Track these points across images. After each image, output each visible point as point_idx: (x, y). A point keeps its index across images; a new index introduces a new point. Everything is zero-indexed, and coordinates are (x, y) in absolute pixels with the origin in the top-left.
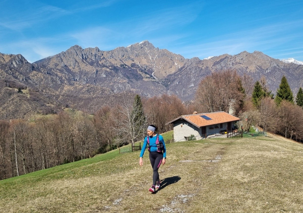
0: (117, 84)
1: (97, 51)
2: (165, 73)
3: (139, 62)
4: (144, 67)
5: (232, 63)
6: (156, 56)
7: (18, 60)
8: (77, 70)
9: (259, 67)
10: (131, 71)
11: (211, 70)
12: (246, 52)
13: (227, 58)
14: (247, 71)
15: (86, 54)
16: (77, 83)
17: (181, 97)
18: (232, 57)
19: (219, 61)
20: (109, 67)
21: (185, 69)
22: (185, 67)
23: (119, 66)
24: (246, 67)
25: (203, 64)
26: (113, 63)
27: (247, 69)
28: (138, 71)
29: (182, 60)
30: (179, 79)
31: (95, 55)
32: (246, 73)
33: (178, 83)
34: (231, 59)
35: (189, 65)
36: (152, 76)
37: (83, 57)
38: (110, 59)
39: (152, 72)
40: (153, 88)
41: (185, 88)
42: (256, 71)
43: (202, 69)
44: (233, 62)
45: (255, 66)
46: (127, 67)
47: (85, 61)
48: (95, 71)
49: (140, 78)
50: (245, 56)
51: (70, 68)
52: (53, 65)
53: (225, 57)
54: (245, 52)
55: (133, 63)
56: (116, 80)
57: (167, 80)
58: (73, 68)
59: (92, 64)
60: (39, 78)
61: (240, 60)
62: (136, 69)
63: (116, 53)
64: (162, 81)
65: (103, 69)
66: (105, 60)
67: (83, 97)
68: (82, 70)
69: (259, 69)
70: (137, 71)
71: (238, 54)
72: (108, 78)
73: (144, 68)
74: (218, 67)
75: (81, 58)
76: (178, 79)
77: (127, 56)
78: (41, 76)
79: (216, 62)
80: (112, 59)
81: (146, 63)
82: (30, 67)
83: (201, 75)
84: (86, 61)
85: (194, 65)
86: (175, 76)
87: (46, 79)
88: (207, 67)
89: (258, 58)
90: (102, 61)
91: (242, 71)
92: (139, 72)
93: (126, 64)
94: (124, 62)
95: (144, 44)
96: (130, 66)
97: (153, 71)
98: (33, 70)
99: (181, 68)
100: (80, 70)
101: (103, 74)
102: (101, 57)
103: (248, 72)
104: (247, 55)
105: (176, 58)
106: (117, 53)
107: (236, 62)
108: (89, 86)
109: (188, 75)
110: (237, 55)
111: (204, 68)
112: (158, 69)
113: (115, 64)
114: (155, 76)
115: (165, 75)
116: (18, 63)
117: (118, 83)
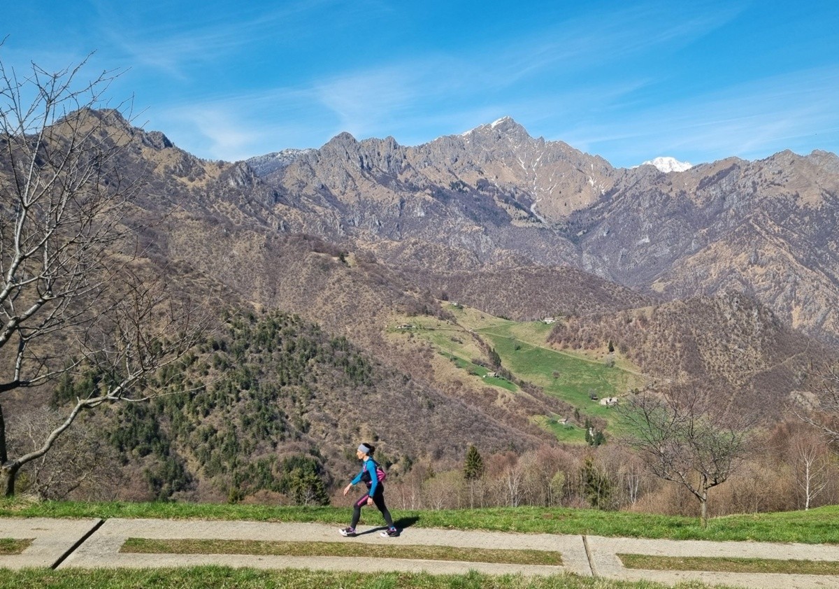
0: (457, 235)
1: (392, 147)
2: (566, 205)
3: (495, 177)
4: (508, 190)
5: (753, 183)
6: (538, 160)
7: (241, 175)
8: (350, 198)
9: (830, 194)
10: (479, 200)
11: (694, 201)
12: (791, 152)
13: (737, 168)
14: (797, 204)
15: (368, 155)
16: (364, 233)
17: (618, 272)
18: (751, 166)
19: (714, 177)
20: (425, 189)
21: (619, 197)
22: (620, 191)
23: (448, 188)
24: (794, 193)
25: (670, 184)
26: (432, 178)
27: (796, 200)
28: (497, 202)
29: (609, 172)
30: (610, 224)
31: (389, 158)
32: (795, 210)
33: (605, 235)
34: (747, 170)
35: (630, 186)
36: (532, 213)
37: (363, 163)
38: (423, 167)
39: (530, 204)
40: (543, 246)
41: (626, 248)
42: (823, 206)
43: (668, 197)
44: (756, 180)
45: (818, 192)
46: (468, 190)
47: (367, 175)
48: (397, 201)
49: (503, 219)
50: (787, 163)
51: (335, 192)
52: (293, 185)
53: (731, 165)
54: (787, 152)
55: (481, 180)
56: (451, 226)
57: (572, 224)
58: (341, 192)
59: (384, 181)
60: (293, 222)
61: (774, 174)
62: (491, 194)
63: (437, 151)
64: (559, 227)
65: (416, 196)
66: (412, 170)
67: (443, 273)
68: (365, 198)
69: (831, 199)
70: (494, 200)
71: (768, 158)
72: (431, 220)
73: (510, 192)
74: (714, 193)
75: (358, 165)
76: (606, 223)
77: (466, 160)
78: (297, 215)
79: (705, 178)
80: (429, 167)
81: (514, 179)
82: (270, 194)
83: (668, 215)
84: (369, 173)
85: (646, 186)
86: (592, 214)
87: (311, 224)
88: (683, 193)
89: (825, 168)
90: (405, 173)
91: (785, 206)
92: (501, 204)
93: (464, 181)
94: (459, 177)
95: (504, 127)
96: (476, 188)
97: (533, 201)
98: (276, 201)
99: (609, 194)
100: (359, 198)
101: (418, 210)
102: (402, 162)
103: (801, 207)
104: (793, 162)
105: (592, 166)
106: (440, 152)
107: (763, 178)
108: (416, 243)
109: (631, 213)
110: (764, 160)
111: (674, 196)
112: (546, 195)
113: (438, 181)
114: (538, 212)
115: (565, 212)
116: (241, 183)
117: (460, 233)
